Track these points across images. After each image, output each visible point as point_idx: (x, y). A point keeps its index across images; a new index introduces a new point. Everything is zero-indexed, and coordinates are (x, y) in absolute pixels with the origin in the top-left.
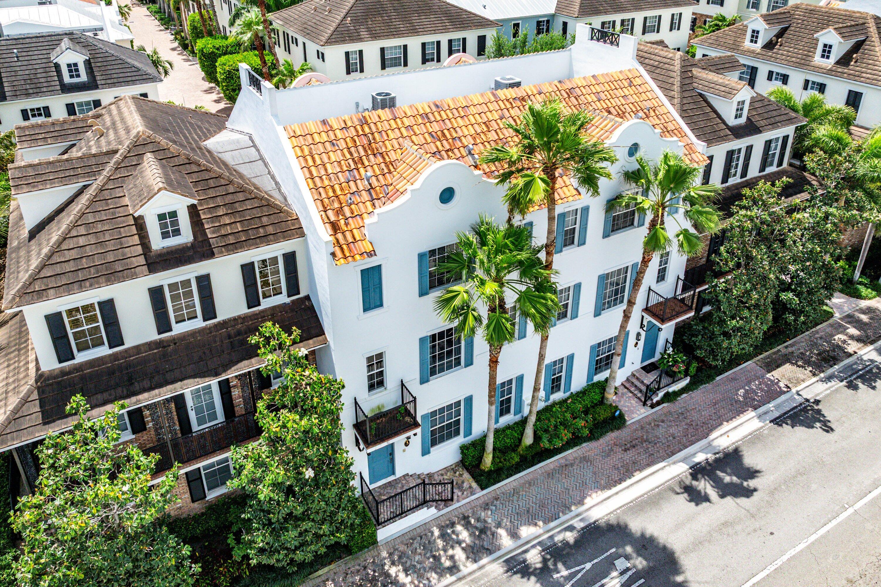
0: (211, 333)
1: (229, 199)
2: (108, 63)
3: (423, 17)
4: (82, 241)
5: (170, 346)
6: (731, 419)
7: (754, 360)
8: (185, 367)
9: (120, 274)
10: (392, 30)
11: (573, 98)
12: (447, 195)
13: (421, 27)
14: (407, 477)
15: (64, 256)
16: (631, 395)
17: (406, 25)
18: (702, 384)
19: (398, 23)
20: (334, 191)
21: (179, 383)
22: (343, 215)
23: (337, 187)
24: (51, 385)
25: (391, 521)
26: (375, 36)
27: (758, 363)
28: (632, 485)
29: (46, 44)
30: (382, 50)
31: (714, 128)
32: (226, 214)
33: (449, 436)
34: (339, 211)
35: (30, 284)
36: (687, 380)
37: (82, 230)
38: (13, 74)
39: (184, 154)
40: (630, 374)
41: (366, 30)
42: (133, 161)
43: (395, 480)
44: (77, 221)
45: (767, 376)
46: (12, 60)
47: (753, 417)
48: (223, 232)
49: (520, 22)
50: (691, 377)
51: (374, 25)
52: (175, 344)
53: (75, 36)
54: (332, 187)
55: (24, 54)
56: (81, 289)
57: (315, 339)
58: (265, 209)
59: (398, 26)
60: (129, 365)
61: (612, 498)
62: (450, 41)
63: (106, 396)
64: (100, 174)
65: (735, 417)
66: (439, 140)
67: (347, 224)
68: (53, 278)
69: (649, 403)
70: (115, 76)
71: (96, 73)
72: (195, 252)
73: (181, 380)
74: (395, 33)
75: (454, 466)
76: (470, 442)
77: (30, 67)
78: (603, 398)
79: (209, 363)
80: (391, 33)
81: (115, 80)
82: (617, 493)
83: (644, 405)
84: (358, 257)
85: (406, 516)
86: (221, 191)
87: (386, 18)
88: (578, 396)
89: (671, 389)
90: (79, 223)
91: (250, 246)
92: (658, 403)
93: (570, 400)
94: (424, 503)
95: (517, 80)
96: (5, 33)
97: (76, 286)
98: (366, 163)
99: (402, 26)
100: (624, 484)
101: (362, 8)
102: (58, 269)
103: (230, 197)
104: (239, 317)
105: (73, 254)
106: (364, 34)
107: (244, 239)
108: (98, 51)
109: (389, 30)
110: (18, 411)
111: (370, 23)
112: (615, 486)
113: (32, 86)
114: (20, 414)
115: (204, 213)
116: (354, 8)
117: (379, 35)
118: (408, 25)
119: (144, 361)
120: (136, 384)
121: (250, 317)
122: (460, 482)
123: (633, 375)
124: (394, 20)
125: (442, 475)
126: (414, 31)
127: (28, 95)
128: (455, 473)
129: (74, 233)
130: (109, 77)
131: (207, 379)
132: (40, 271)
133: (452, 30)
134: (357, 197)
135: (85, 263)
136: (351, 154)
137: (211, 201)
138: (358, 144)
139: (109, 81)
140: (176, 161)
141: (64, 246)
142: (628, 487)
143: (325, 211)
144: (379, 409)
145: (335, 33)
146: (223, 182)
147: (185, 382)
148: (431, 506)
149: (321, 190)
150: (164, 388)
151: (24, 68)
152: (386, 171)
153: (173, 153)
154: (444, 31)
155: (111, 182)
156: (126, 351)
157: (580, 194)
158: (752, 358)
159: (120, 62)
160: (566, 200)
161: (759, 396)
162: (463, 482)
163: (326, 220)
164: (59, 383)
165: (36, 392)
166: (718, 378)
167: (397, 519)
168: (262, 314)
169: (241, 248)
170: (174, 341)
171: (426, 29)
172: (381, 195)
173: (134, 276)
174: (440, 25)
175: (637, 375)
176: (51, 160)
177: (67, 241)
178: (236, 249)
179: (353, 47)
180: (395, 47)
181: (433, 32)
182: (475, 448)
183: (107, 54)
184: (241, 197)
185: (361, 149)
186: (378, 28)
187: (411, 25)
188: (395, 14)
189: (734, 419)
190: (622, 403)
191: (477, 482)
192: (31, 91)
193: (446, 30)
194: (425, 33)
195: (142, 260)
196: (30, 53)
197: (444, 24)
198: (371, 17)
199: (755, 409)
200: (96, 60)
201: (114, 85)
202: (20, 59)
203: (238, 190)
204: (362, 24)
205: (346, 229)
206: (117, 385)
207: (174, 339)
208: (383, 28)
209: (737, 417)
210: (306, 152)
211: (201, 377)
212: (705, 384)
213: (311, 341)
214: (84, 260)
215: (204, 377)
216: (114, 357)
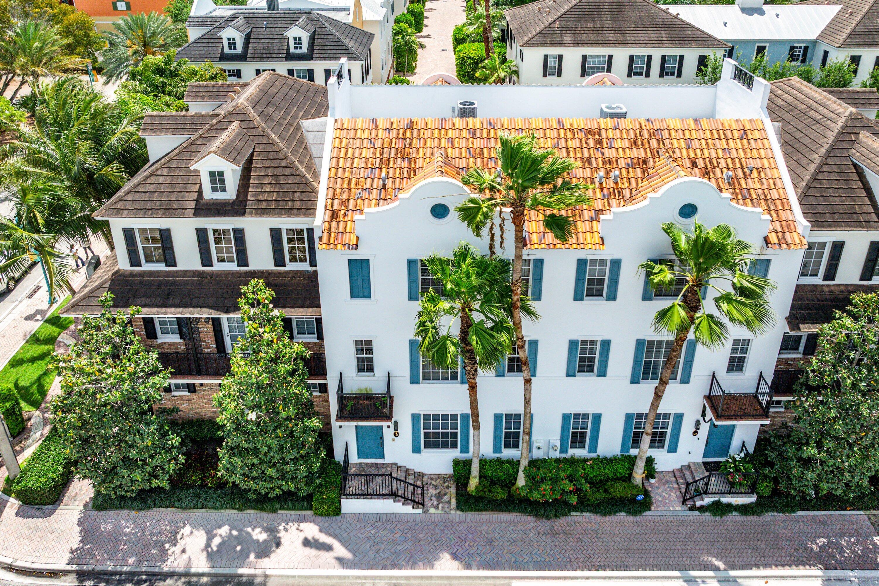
0: (240, 277)
1: (278, 171)
2: (328, 40)
3: (639, 29)
4: (161, 180)
5: (207, 278)
6: (783, 566)
7: (868, 512)
8: (209, 298)
9: (174, 211)
10: (599, 39)
11: (654, 140)
12: (439, 211)
13: (633, 39)
14: (394, 466)
15: (145, 188)
16: (676, 486)
17: (616, 35)
18: (773, 511)
19: (609, 32)
20: (349, 184)
21: (199, 309)
22: (346, 207)
23: (354, 181)
24: (120, 280)
25: (356, 497)
26: (577, 43)
27: (873, 518)
28: (609, 578)
29: (289, 19)
30: (584, 57)
31: (854, 208)
32: (270, 183)
33: (445, 446)
34: (345, 203)
35: (116, 203)
36: (751, 499)
37: (165, 172)
38: (258, 40)
39: (263, 128)
40: (686, 464)
41: (572, 35)
42: (223, 125)
43: (384, 464)
44: (165, 164)
45: (875, 538)
46: (262, 29)
47: (817, 577)
48: (260, 198)
49: (767, 45)
50: (759, 497)
51: (582, 32)
52: (211, 277)
53: (312, 15)
54: (350, 180)
55: (271, 26)
56: (145, 215)
57: (315, 309)
58: (302, 186)
59: (607, 35)
60: (174, 283)
61: (579, 580)
62: (664, 57)
63: (148, 301)
64: (196, 132)
65: (790, 566)
66: (475, 157)
67: (345, 215)
68: (131, 202)
69: (690, 503)
70: (328, 51)
71: (315, 48)
72: (232, 208)
73: (201, 307)
74: (601, 42)
75: (447, 476)
76: (464, 460)
77: (271, 37)
78: (631, 475)
79: (226, 300)
80: (597, 42)
81: (327, 55)
82: (588, 578)
83: (683, 504)
84: (339, 246)
85: (371, 499)
86: (275, 163)
87: (598, 25)
88: (601, 462)
89: (725, 500)
90: (166, 166)
91: (275, 214)
92: (702, 509)
93: (591, 462)
94: (393, 495)
95: (624, 110)
96: (280, 6)
97: (160, 212)
98: (391, 165)
99: (612, 35)
100: (601, 573)
101: (577, 13)
102: (137, 197)
103: (280, 170)
104: (267, 271)
105: (152, 188)
106: (568, 38)
107: (273, 207)
108: (323, 29)
109: (596, 39)
110: (93, 292)
111: (579, 29)
112: (590, 570)
113: (267, 52)
114: (93, 294)
115: (254, 179)
116: (568, 13)
117: (583, 42)
118: (619, 35)
119: (184, 284)
120: (171, 300)
121: (275, 274)
122: (443, 493)
123: (689, 467)
124: (606, 29)
125: (432, 479)
126: (623, 43)
127: (262, 59)
128: (445, 483)
129: (159, 173)
130: (324, 51)
131: (218, 313)
132: (125, 195)
133: (667, 45)
134: (367, 193)
135: (155, 197)
136: (382, 153)
137: (263, 170)
138: (393, 145)
139: (322, 55)
140: (255, 132)
141: (148, 181)
142: (604, 578)
143: (333, 200)
144: (366, 390)
145: (539, 35)
146: (280, 156)
147: (203, 309)
148: (399, 501)
149: (339, 180)
150: (187, 309)
151: (267, 37)
152: (406, 175)
153: (255, 125)
154: (657, 45)
155: (201, 139)
156: (177, 272)
157: (603, 244)
158: (868, 509)
159: (337, 40)
160: (582, 246)
161: (843, 556)
162: (445, 494)
163: (329, 207)
164: (126, 281)
165: (109, 283)
166: (800, 513)
167: (362, 497)
168: (285, 275)
169: (267, 214)
170: (212, 275)
171: (637, 42)
172: (389, 197)
173: (182, 216)
174: (656, 39)
175: (693, 468)
176: (203, 113)
177: (152, 178)
178: (264, 214)
179: (553, 51)
180: (599, 56)
181: (644, 45)
182: (465, 466)
183: (329, 33)
184: (288, 171)
185: (393, 151)
186: (585, 35)
187: (623, 35)
188: (610, 22)
189: (787, 567)
190: (660, 490)
191: (458, 499)
192: (265, 56)
193: (660, 45)
194: (634, 45)
195: (193, 205)
196: (276, 26)
197: (661, 39)
198: (583, 23)
199: (826, 569)
200: (319, 37)
201: (325, 59)
202: (267, 29)
203: (289, 165)
204: (570, 29)
205: (341, 219)
206: (159, 296)
207: (212, 274)
208: (590, 35)
209: (794, 567)
210: (344, 144)
211: (215, 310)
212: (777, 511)
213: (310, 310)
214: (156, 194)
215: (218, 310)
216: (167, 274)
